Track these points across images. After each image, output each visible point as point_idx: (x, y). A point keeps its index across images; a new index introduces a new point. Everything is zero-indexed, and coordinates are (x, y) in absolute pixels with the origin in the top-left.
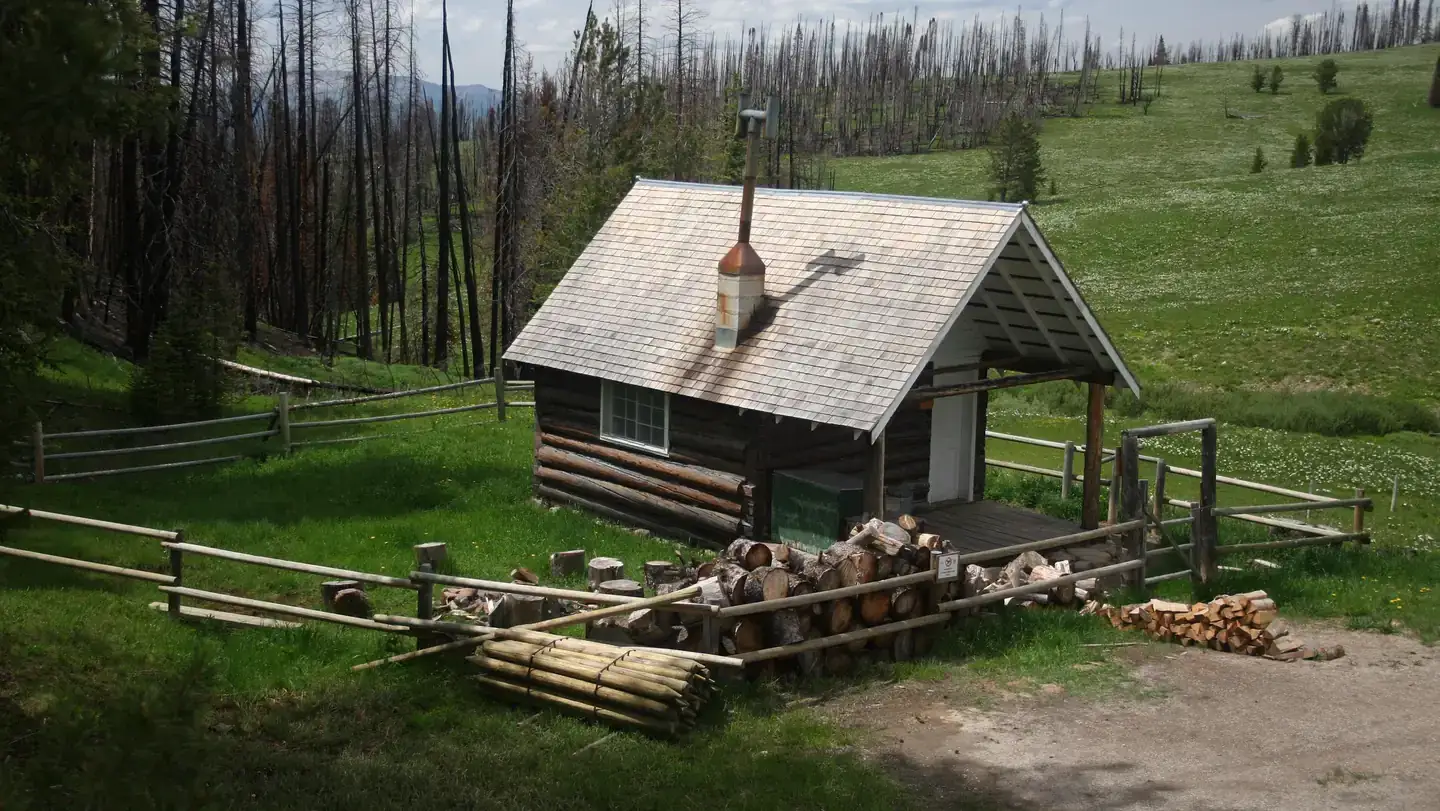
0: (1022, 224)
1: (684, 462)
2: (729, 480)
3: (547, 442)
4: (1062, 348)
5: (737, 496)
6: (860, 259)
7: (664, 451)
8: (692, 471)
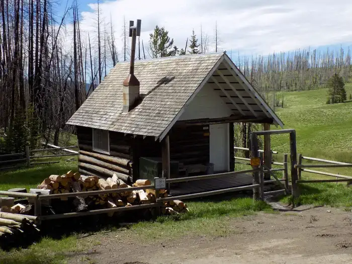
0: (224, 59)
1: (114, 156)
2: (125, 162)
3: (81, 153)
4: (255, 111)
5: (127, 167)
6: (174, 78)
7: (108, 153)
8: (115, 159)
